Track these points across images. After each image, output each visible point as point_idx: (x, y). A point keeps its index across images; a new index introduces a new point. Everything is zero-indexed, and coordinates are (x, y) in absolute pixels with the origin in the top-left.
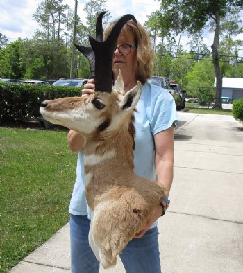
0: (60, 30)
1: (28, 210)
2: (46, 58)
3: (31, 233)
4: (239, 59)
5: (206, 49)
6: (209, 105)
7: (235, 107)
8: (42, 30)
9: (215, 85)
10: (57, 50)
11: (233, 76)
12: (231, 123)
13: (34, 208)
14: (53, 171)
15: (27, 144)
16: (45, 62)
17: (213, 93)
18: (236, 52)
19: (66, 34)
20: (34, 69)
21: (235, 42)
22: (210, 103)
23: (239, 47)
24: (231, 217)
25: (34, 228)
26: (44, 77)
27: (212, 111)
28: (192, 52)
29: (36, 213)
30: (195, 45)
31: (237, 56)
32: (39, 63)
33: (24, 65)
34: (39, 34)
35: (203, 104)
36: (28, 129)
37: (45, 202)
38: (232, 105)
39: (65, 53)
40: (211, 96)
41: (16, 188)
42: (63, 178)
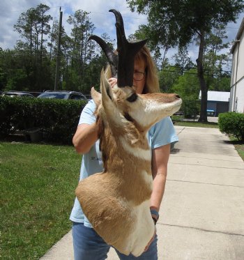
0: (43, 40)
1: (21, 225)
2: (28, 69)
3: (26, 249)
4: (223, 73)
5: (191, 62)
6: (194, 118)
7: (221, 120)
8: (25, 40)
9: (200, 98)
10: (40, 61)
11: (217, 89)
12: (216, 136)
13: (27, 223)
14: (43, 185)
15: (14, 158)
16: (28, 73)
17: (199, 106)
18: (220, 66)
19: (50, 45)
20: (16, 80)
21: (219, 57)
22: (195, 116)
23: (224, 61)
24: (223, 229)
25: (29, 244)
26: (26, 89)
27: (197, 124)
28: (177, 65)
29: (29, 228)
30: (180, 59)
31: (221, 70)
32: (21, 74)
33: (5, 76)
34: (21, 44)
35: (188, 117)
36: (13, 143)
37: (38, 217)
38: (217, 118)
39: (49, 64)
40: (196, 109)
41: (6, 204)
42: (53, 192)
